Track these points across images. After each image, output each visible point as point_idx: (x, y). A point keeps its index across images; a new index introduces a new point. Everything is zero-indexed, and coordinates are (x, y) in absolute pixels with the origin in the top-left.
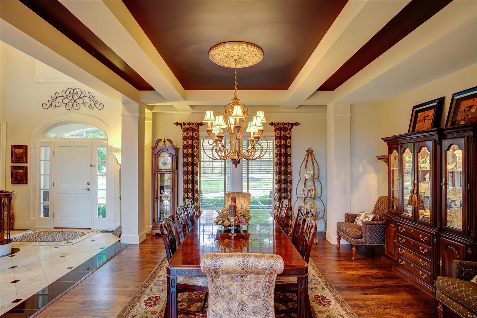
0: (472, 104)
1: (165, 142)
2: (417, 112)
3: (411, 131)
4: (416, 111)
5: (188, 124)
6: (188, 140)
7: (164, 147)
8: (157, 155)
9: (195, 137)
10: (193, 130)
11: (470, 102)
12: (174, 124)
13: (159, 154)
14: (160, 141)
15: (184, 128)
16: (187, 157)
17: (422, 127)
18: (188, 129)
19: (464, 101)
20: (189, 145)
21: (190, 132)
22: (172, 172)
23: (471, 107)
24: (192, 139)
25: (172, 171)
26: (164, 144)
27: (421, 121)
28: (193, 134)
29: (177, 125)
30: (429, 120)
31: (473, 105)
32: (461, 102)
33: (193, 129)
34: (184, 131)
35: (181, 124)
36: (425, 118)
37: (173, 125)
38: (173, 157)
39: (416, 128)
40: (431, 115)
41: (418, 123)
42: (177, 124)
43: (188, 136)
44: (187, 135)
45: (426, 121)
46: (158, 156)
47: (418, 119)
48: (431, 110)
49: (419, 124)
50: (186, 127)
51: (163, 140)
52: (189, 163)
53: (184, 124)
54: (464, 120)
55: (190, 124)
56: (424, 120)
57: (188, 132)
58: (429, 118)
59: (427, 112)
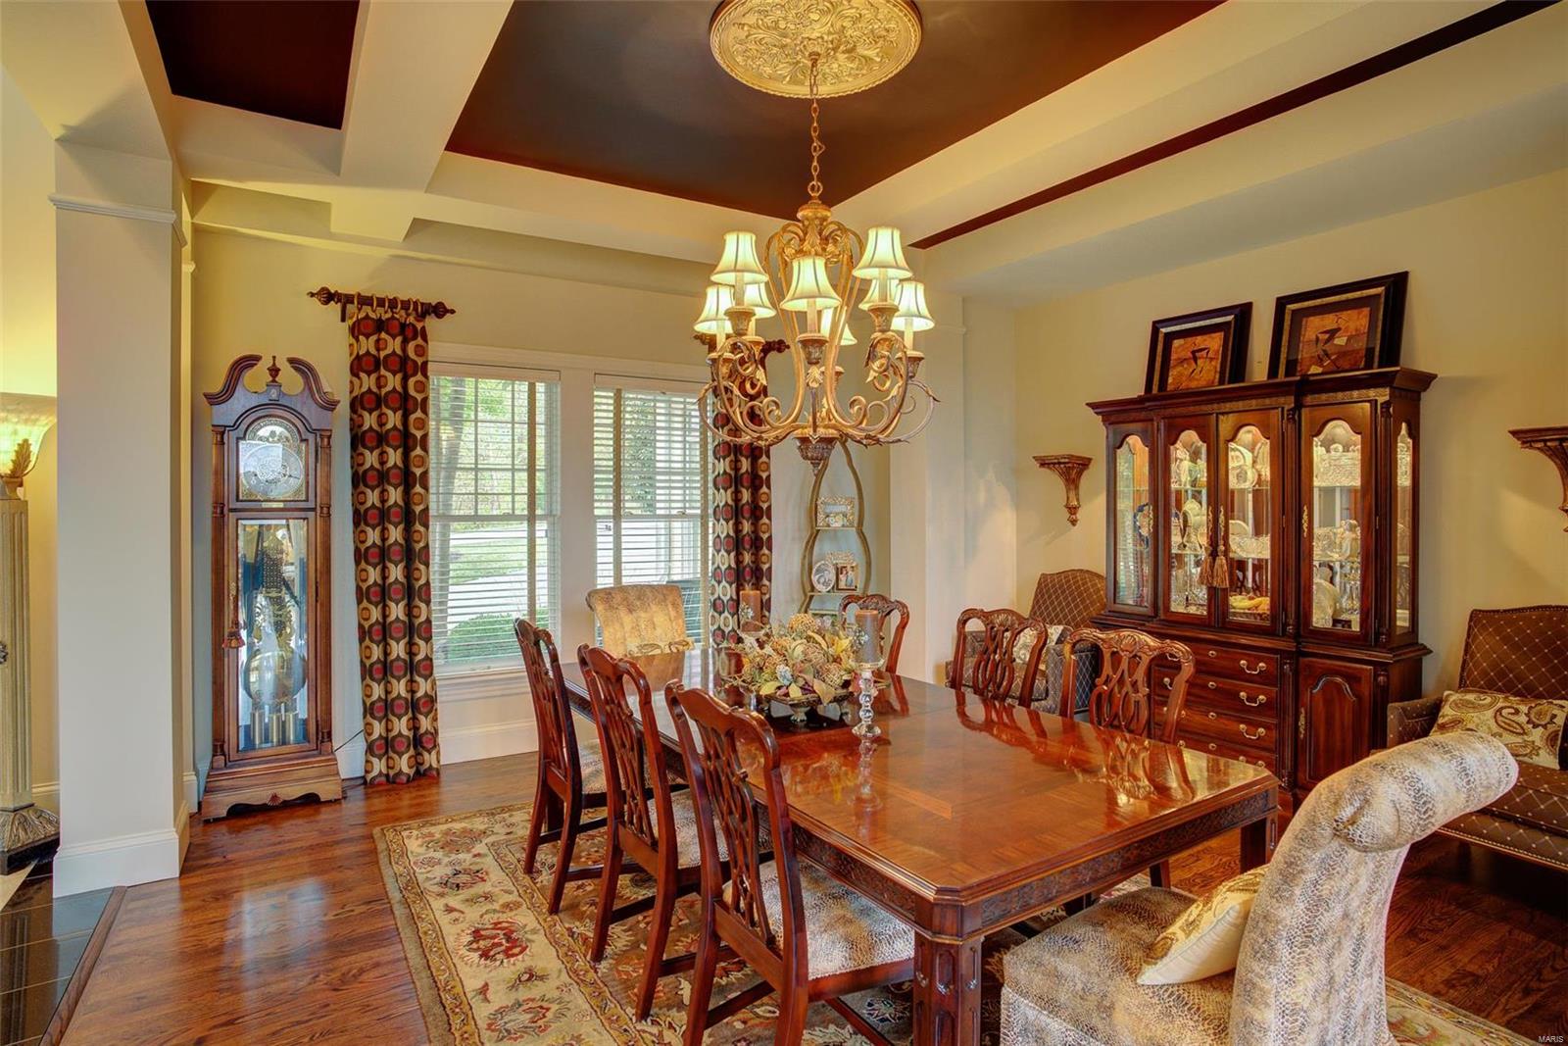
0: (1335, 326)
1: (274, 371)
2: (1170, 337)
3: (1155, 390)
4: (1167, 335)
5: (381, 302)
6: (383, 372)
7: (274, 394)
8: (233, 435)
9: (415, 362)
10: (407, 333)
11: (1329, 321)
12: (312, 295)
13: (243, 427)
14: (252, 366)
15: (358, 321)
16: (377, 447)
17: (1190, 377)
18: (380, 326)
19: (1312, 318)
20: (389, 392)
21: (394, 338)
22: (313, 513)
23: (1333, 333)
24: (400, 371)
25: (314, 509)
26: (274, 381)
27: (1182, 361)
28: (404, 350)
29: (326, 302)
30: (1212, 359)
31: (1339, 329)
32: (1304, 320)
33: (403, 326)
34: (356, 331)
35: (345, 300)
36: (1197, 354)
37: (308, 298)
38: (316, 444)
39: (1170, 380)
40: (1216, 347)
41: (1175, 366)
42: (327, 296)
43: (383, 354)
44: (378, 350)
45: (1199, 362)
46: (238, 439)
47: (1174, 356)
48: (1213, 335)
49: (1179, 369)
50: (372, 315)
51: (265, 364)
52: (394, 471)
53: (365, 301)
54: (1319, 361)
55: (393, 303)
56: (1195, 359)
57: (383, 335)
58: (1211, 355)
59: (1199, 338)
